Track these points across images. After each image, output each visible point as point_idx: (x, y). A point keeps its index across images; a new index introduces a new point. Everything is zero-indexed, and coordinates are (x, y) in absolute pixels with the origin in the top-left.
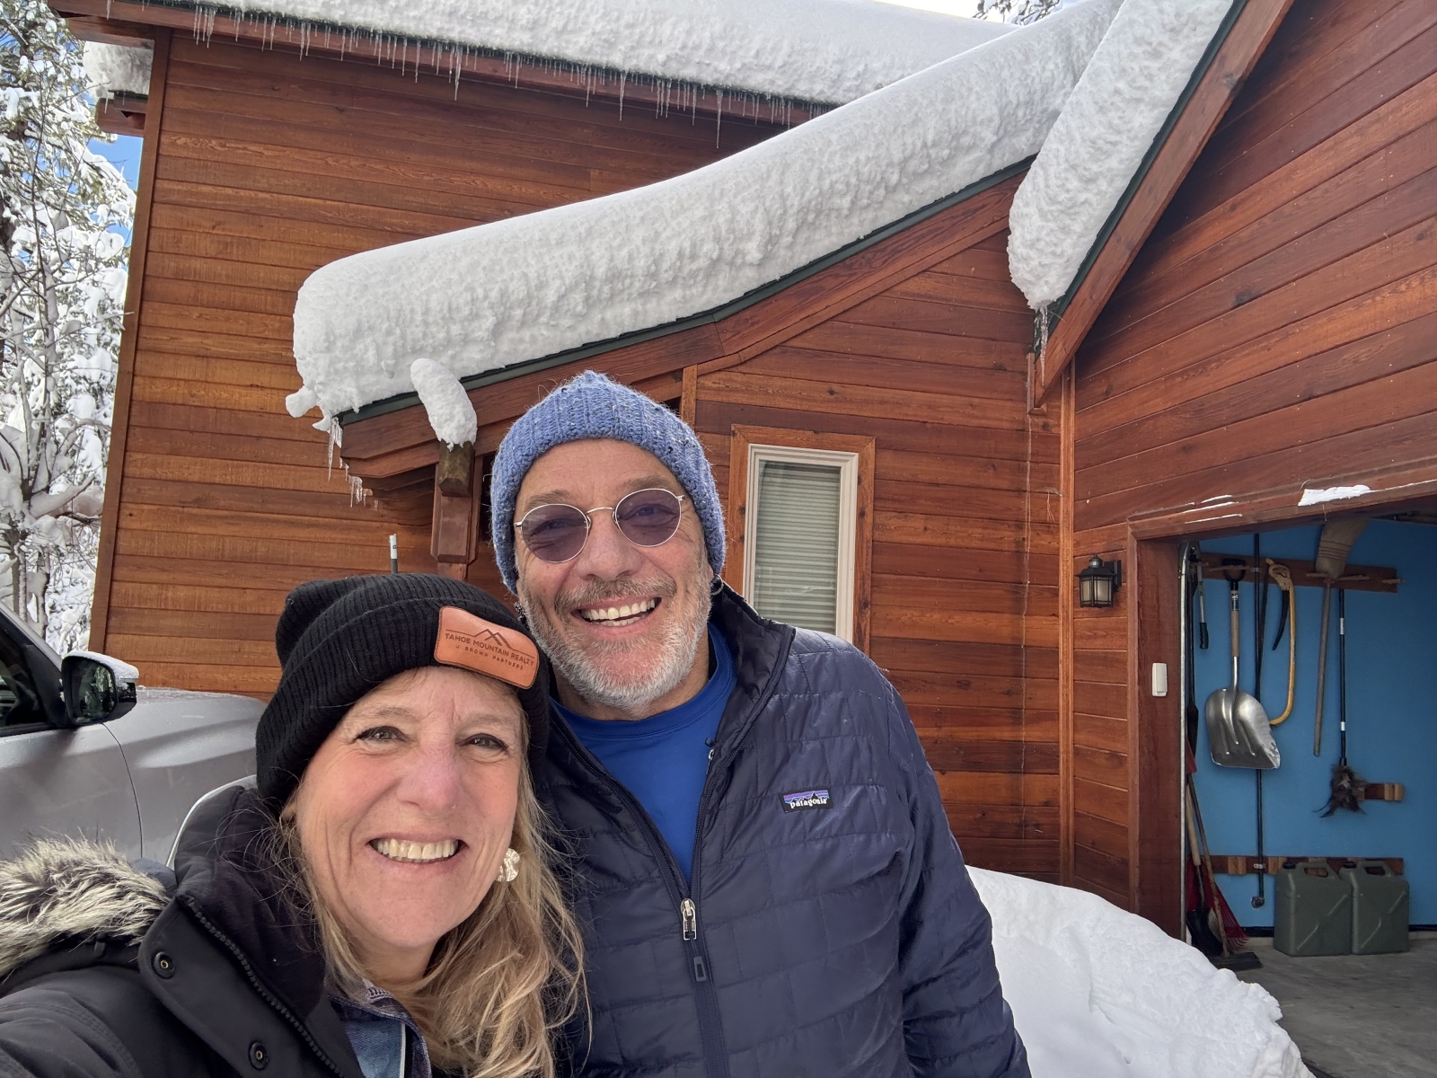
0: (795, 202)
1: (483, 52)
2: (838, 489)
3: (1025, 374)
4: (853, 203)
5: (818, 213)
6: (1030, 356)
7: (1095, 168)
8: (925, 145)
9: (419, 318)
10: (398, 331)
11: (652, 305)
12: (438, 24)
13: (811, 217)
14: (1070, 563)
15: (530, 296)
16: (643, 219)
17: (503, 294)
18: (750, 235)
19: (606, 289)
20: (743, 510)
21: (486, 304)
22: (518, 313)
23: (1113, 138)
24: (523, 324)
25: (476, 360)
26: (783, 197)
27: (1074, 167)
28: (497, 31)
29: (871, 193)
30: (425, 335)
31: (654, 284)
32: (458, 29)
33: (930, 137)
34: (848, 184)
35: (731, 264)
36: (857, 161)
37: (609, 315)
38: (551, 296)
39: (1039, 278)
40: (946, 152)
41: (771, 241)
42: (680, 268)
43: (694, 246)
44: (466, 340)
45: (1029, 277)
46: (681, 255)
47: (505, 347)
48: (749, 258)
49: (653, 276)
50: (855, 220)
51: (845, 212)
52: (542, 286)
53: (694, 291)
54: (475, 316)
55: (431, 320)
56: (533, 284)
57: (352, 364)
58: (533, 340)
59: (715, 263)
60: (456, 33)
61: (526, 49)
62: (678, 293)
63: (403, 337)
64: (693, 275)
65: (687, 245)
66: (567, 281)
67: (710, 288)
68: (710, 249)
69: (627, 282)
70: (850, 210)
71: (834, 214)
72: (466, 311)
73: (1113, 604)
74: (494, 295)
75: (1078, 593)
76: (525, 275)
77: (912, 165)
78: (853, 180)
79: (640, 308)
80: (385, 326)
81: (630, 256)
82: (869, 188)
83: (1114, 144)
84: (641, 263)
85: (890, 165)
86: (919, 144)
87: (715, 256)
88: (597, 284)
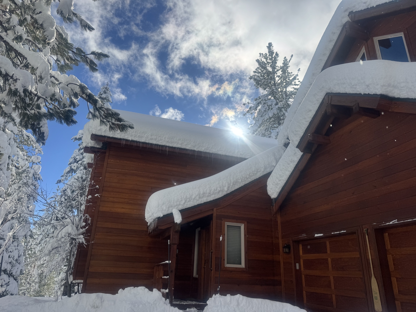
0: (232, 181)
1: (172, 147)
2: (240, 230)
3: (271, 210)
4: (241, 181)
5: (236, 182)
6: (272, 206)
7: (280, 179)
8: (253, 172)
9: (173, 201)
10: (169, 204)
11: (209, 198)
12: (165, 143)
13: (235, 183)
14: (281, 245)
15: (190, 197)
16: (208, 184)
17: (186, 197)
18: (225, 186)
19: (202, 195)
20: (224, 234)
21: (183, 199)
22: (188, 200)
23: (283, 175)
24: (189, 201)
25: (181, 207)
26: (230, 180)
27: (277, 178)
28: (175, 144)
29: (244, 179)
30: (173, 204)
31: (210, 194)
32: (168, 144)
33: (253, 170)
34: (240, 178)
35: (222, 191)
36: (242, 174)
37: (202, 199)
38: (193, 197)
39: (273, 194)
40: (256, 172)
41: (229, 187)
42: (214, 192)
43: (216, 188)
44: (179, 205)
45: (271, 194)
46: (214, 190)
47: (185, 205)
48: (225, 190)
49: (210, 193)
50: (242, 183)
51: (240, 182)
52: (192, 195)
53: (216, 195)
54: (181, 201)
55: (174, 201)
56: (191, 195)
57: (161, 209)
58: (190, 204)
59: (219, 191)
60: (168, 145)
61: (179, 147)
62: (213, 196)
63: (170, 205)
64: (216, 193)
65: (215, 188)
66: (196, 195)
67: (218, 195)
68: (219, 189)
69: (205, 194)
70: (241, 182)
71: (238, 182)
72: (180, 200)
73: (289, 253)
74: (185, 197)
75: (283, 251)
76: (190, 194)
77: (251, 175)
78: (241, 177)
79: (207, 198)
80: (167, 203)
81: (206, 190)
82: (244, 178)
83: (283, 176)
84: (208, 191)
85: (247, 175)
86: (252, 171)
87: (220, 190)
88: (201, 195)
